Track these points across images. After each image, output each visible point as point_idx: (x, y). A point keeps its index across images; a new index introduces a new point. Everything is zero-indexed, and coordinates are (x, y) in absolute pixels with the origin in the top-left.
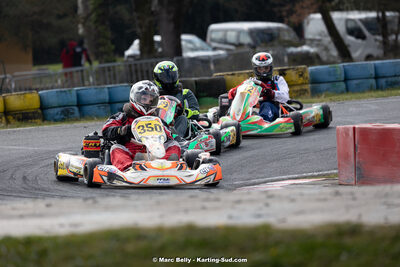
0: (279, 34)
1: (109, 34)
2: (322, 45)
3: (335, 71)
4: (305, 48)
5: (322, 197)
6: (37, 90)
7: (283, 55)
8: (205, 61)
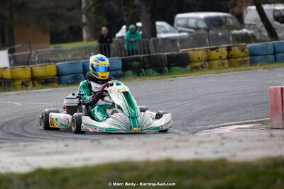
0: (226, 21)
1: (104, 21)
2: (257, 28)
3: (267, 47)
4: (245, 31)
5: (261, 138)
6: (55, 62)
7: (229, 36)
8: (173, 41)
